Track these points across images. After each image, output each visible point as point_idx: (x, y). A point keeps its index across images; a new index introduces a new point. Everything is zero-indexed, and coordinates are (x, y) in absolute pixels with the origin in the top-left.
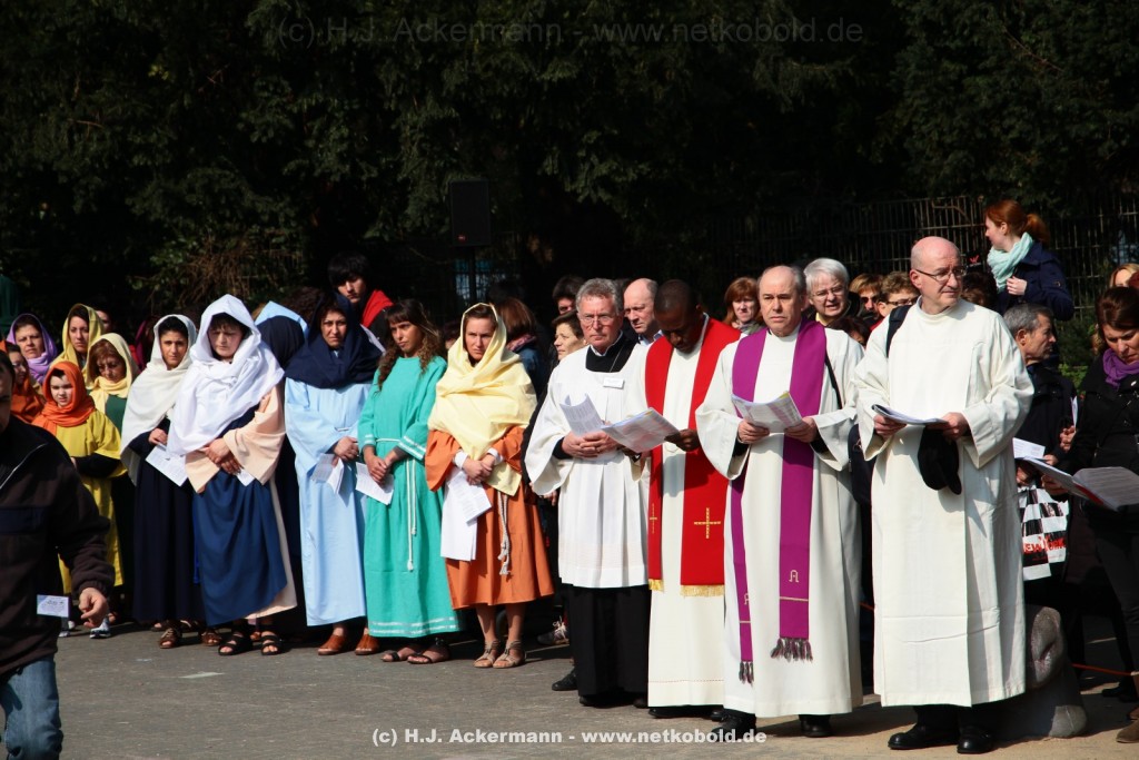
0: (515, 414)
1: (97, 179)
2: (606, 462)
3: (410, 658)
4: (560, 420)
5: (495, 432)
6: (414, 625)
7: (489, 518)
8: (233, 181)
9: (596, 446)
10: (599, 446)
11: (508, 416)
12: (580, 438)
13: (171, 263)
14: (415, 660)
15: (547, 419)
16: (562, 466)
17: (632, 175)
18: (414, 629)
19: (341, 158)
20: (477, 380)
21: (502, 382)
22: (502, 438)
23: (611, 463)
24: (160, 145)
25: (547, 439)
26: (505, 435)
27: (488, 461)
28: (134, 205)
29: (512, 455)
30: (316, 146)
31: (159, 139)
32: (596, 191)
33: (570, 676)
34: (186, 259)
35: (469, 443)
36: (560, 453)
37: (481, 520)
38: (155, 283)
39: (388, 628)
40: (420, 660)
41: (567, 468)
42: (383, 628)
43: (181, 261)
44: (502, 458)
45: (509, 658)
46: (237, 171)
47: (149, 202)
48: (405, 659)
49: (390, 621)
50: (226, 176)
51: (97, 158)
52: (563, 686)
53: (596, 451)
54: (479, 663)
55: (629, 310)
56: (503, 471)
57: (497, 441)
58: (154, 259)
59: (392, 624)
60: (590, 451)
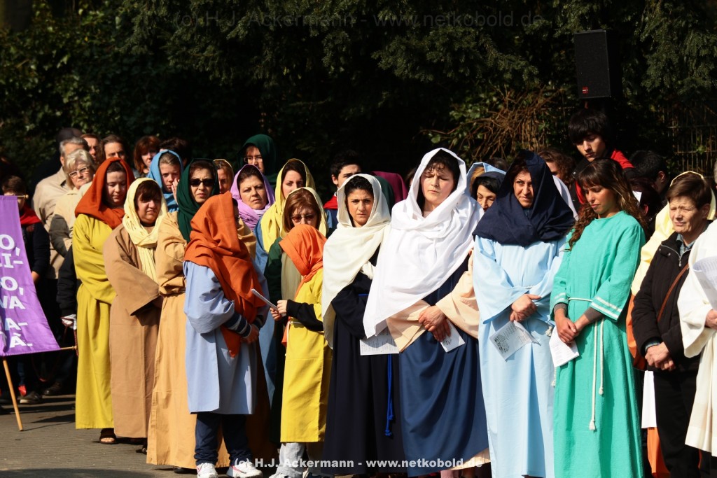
13: (469, 117)
34: (483, 114)
38: (453, 137)
43: (478, 116)
58: (453, 113)
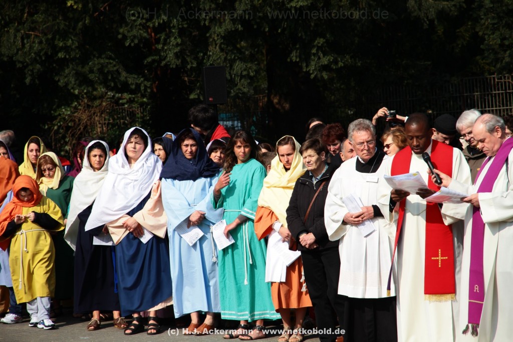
1: (38, 66)
3: (240, 336)
8: (115, 66)
13: (63, 114)
14: (243, 338)
17: (341, 64)
19: (177, 55)
24: (73, 47)
28: (59, 80)
30: (163, 48)
31: (73, 43)
32: (321, 73)
34: (72, 112)
38: (54, 125)
40: (246, 338)
43: (69, 113)
45: (296, 337)
46: (117, 60)
47: (67, 78)
48: (237, 337)
50: (111, 63)
51: (38, 54)
54: (280, 340)
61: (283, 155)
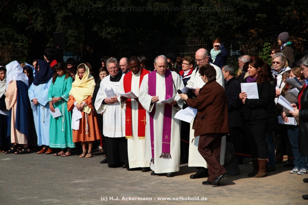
0: (90, 93)
2: (116, 105)
3: (61, 155)
4: (103, 94)
5: (84, 97)
6: (63, 145)
7: (82, 120)
9: (114, 101)
10: (115, 100)
11: (89, 93)
12: (109, 98)
14: (63, 155)
15: (100, 94)
16: (104, 106)
17: (117, 31)
18: (63, 146)
19: (41, 25)
20: (81, 84)
21: (88, 84)
22: (87, 99)
23: (117, 105)
25: (100, 99)
26: (87, 98)
27: (82, 105)
29: (89, 103)
32: (107, 35)
33: (105, 160)
35: (78, 100)
36: (104, 103)
37: (81, 120)
39: (56, 146)
40: (64, 155)
41: (105, 107)
42: (54, 146)
44: (86, 104)
45: (89, 155)
46: (13, 29)
48: (60, 155)
49: (56, 144)
50: (10, 30)
52: (103, 162)
53: (114, 102)
54: (80, 156)
55: (121, 66)
56: (86, 107)
57: (85, 99)
59: (57, 144)
60: (112, 102)
61: (80, 73)
